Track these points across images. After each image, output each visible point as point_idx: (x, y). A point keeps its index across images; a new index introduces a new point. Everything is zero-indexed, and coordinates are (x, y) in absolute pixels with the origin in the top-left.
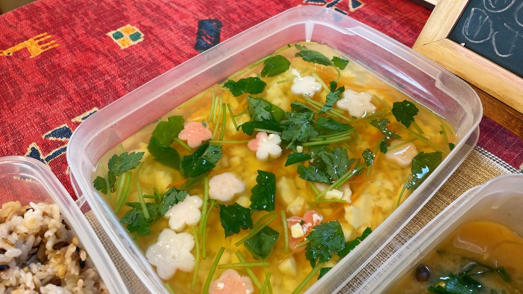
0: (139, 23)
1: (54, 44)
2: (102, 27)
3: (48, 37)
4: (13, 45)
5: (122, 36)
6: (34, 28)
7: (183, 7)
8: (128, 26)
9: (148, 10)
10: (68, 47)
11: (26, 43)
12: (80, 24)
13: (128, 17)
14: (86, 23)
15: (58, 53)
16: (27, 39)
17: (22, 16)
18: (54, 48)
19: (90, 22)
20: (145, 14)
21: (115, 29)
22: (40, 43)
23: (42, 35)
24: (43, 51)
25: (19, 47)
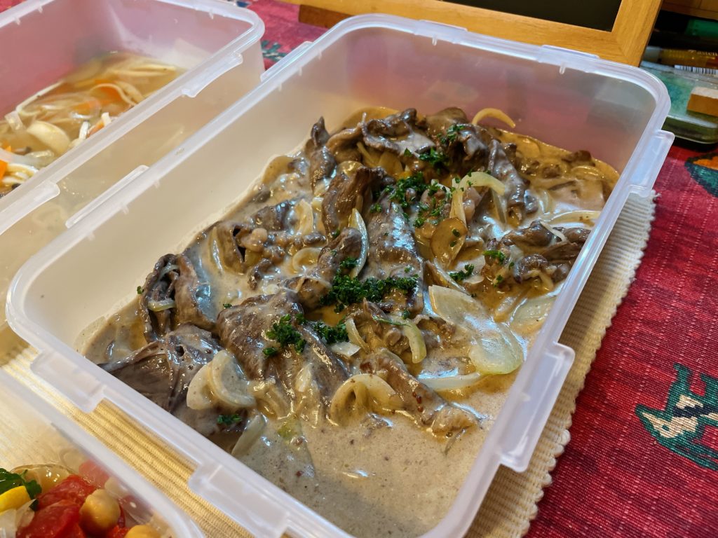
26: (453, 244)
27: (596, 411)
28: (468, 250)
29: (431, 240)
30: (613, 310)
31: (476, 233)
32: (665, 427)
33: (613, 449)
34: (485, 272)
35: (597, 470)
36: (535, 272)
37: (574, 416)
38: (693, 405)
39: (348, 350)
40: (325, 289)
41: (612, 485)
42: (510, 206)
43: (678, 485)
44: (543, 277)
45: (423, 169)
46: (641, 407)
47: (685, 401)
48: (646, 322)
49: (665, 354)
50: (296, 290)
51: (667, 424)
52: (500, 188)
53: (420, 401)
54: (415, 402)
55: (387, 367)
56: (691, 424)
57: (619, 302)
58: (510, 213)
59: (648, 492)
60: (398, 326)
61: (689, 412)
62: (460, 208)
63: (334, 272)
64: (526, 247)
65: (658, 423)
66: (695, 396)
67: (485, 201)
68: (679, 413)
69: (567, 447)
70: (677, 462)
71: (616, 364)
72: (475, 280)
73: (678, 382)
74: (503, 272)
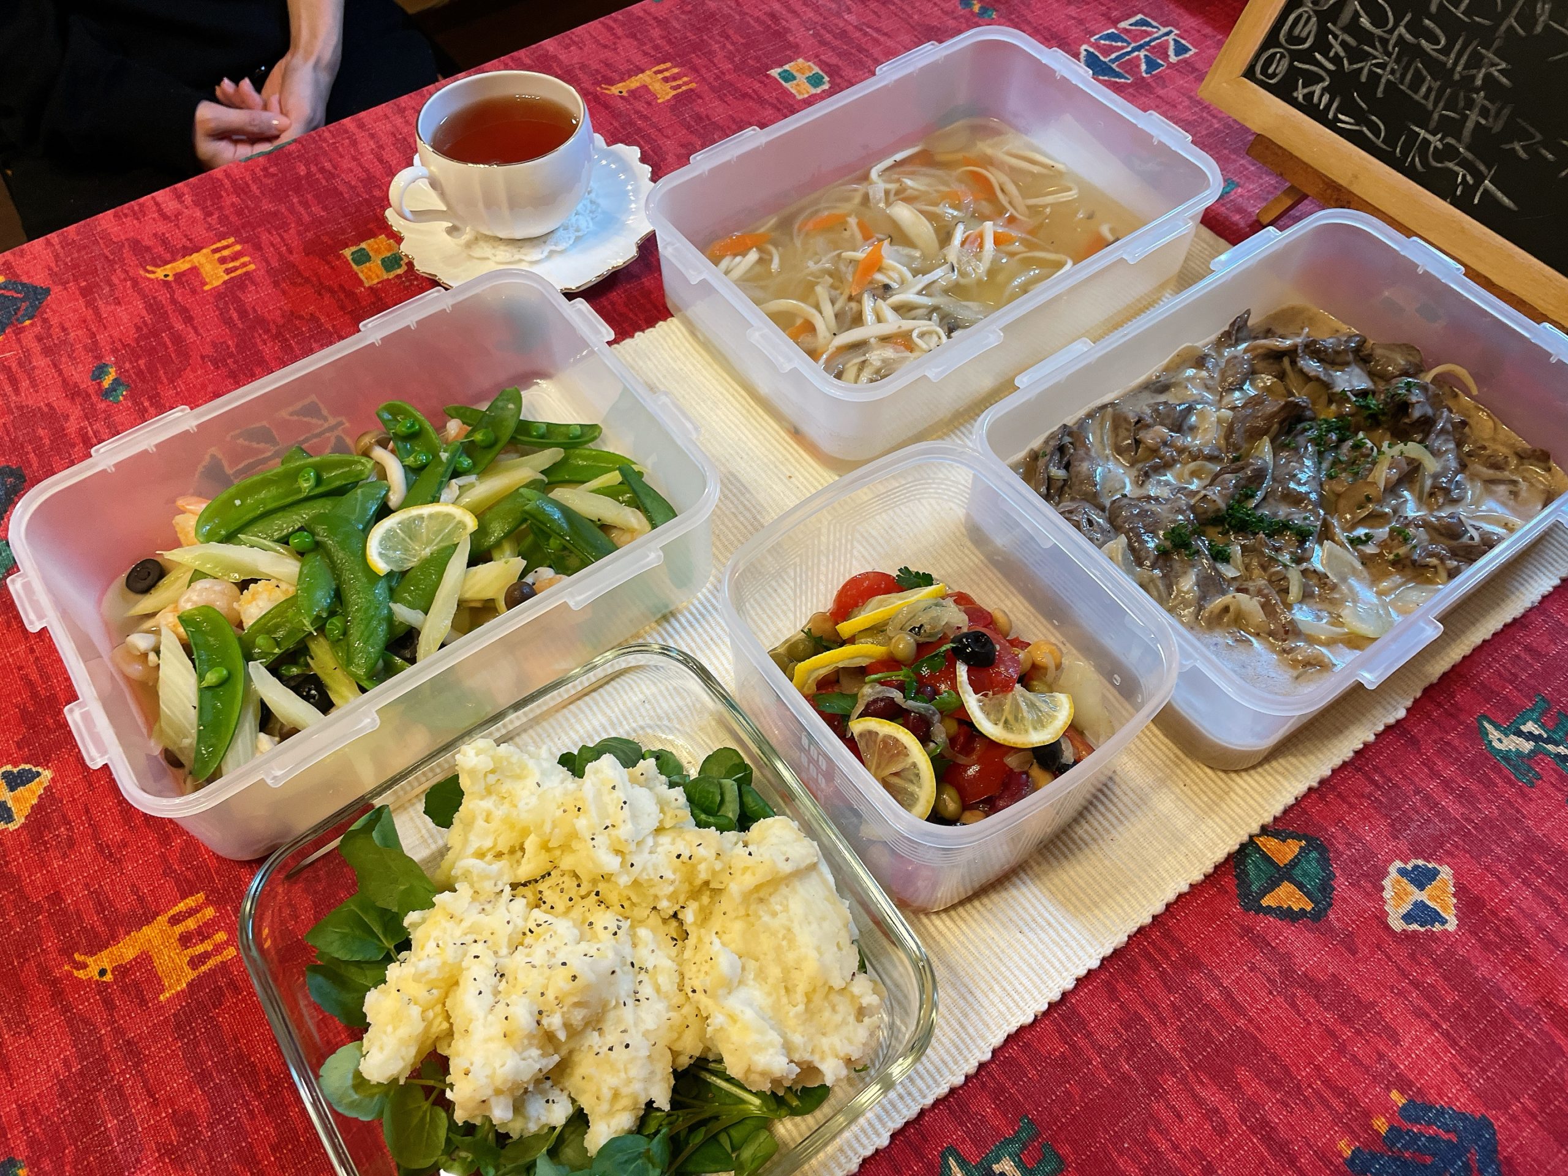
0: (817, 56)
1: (687, 83)
2: (758, 59)
3: (676, 70)
4: (622, 80)
5: (794, 78)
6: (646, 54)
7: (885, 34)
8: (800, 60)
9: (828, 37)
10: (712, 89)
11: (645, 78)
12: (720, 54)
13: (797, 46)
14: (731, 52)
15: (700, 97)
16: (643, 71)
17: (619, 32)
18: (692, 90)
19: (738, 50)
20: (823, 43)
21: (781, 66)
22: (666, 80)
23: (662, 67)
24: (674, 92)
25: (634, 83)
26: (1361, 507)
27: (1439, 705)
28: (1376, 518)
29: (1339, 495)
30: (1500, 626)
31: (1388, 505)
32: (1500, 740)
33: (1442, 739)
34: (1383, 545)
35: (1419, 749)
36: (1434, 561)
37: (1416, 701)
38: (1536, 733)
39: (1229, 572)
40: (1219, 510)
41: (1428, 763)
42: (1434, 487)
43: (1489, 784)
44: (1440, 569)
45: (1352, 415)
46: (1485, 717)
47: (1530, 727)
48: (1528, 649)
49: (1532, 682)
50: (1192, 502)
51: (1503, 737)
52: (1431, 465)
53: (1287, 632)
54: (1282, 631)
55: (1265, 596)
56: (1527, 746)
57: (1509, 620)
58: (1431, 495)
59: (1459, 780)
60: (1285, 566)
61: (1530, 736)
62: (1383, 474)
63: (1232, 497)
64: (1435, 535)
65: (1494, 734)
66: (1543, 726)
67: (1410, 474)
68: (1519, 733)
69: (1398, 721)
70: (1496, 768)
71: (1478, 675)
72: (1370, 549)
73: (1532, 710)
74: (1402, 551)
